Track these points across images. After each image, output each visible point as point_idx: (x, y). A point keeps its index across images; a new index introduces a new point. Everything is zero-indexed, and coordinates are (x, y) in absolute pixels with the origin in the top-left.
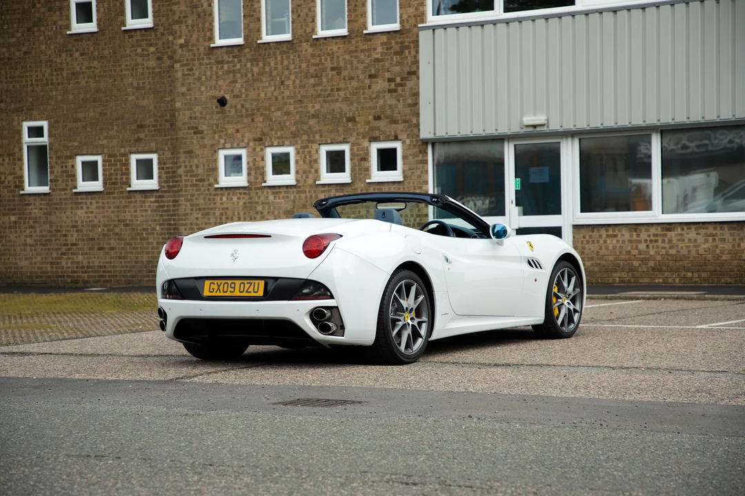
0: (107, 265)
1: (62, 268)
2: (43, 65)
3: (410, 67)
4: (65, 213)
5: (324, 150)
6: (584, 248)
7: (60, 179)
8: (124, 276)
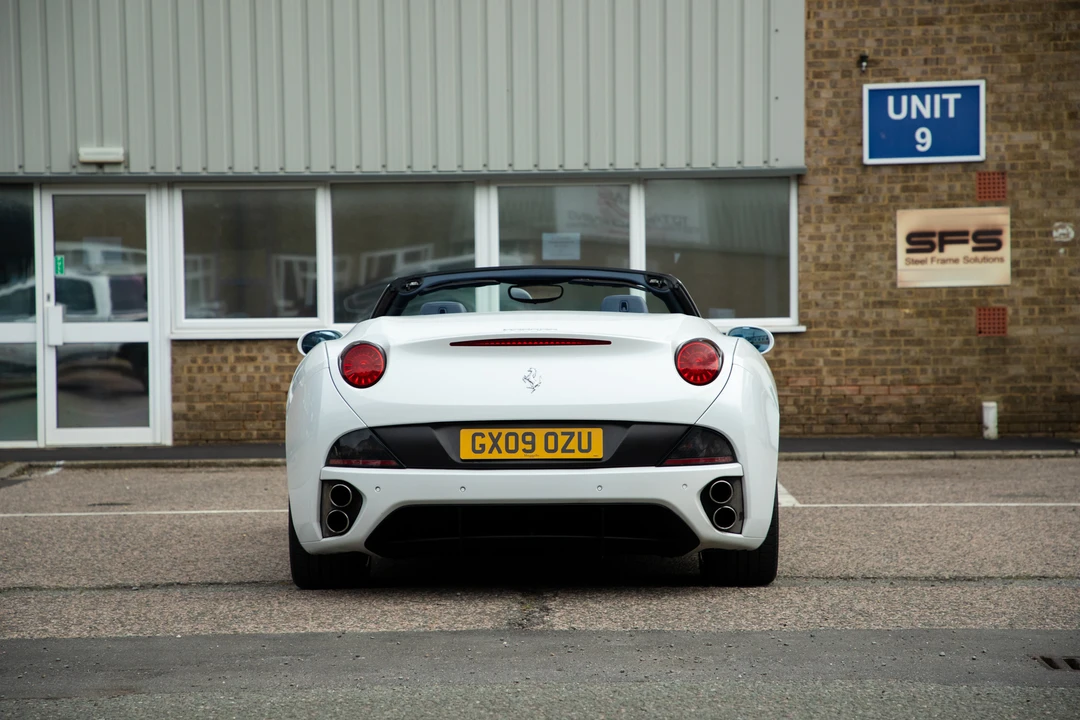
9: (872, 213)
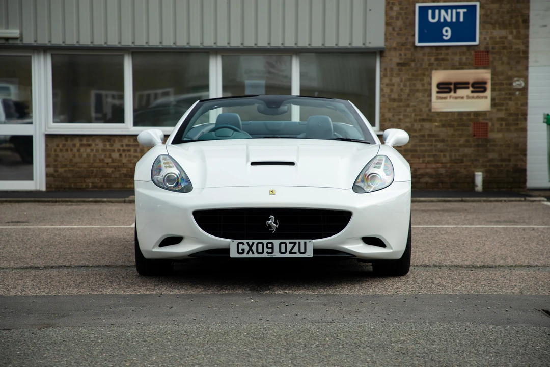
6: (57, 156)
9: (419, 72)
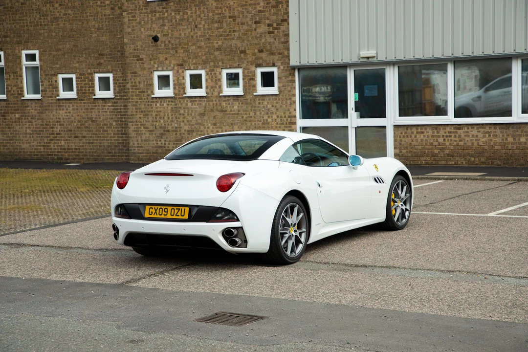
0: (81, 148)
1: (51, 149)
2: (35, 12)
3: (283, 16)
4: (52, 112)
5: (225, 72)
6: (401, 141)
7: (48, 90)
8: (92, 155)
